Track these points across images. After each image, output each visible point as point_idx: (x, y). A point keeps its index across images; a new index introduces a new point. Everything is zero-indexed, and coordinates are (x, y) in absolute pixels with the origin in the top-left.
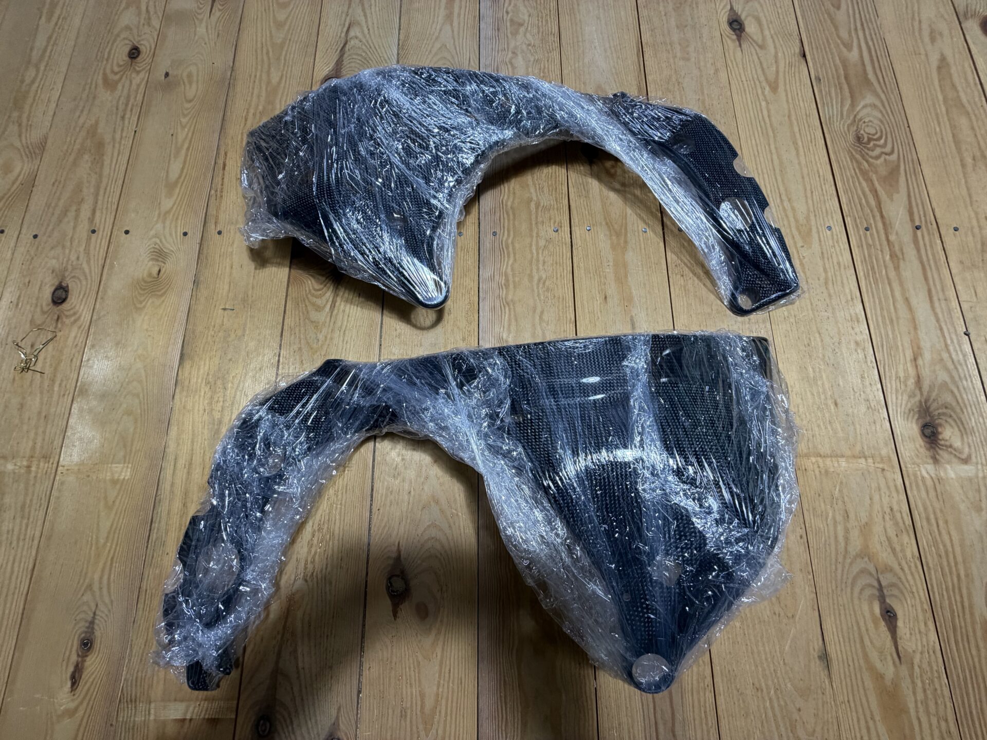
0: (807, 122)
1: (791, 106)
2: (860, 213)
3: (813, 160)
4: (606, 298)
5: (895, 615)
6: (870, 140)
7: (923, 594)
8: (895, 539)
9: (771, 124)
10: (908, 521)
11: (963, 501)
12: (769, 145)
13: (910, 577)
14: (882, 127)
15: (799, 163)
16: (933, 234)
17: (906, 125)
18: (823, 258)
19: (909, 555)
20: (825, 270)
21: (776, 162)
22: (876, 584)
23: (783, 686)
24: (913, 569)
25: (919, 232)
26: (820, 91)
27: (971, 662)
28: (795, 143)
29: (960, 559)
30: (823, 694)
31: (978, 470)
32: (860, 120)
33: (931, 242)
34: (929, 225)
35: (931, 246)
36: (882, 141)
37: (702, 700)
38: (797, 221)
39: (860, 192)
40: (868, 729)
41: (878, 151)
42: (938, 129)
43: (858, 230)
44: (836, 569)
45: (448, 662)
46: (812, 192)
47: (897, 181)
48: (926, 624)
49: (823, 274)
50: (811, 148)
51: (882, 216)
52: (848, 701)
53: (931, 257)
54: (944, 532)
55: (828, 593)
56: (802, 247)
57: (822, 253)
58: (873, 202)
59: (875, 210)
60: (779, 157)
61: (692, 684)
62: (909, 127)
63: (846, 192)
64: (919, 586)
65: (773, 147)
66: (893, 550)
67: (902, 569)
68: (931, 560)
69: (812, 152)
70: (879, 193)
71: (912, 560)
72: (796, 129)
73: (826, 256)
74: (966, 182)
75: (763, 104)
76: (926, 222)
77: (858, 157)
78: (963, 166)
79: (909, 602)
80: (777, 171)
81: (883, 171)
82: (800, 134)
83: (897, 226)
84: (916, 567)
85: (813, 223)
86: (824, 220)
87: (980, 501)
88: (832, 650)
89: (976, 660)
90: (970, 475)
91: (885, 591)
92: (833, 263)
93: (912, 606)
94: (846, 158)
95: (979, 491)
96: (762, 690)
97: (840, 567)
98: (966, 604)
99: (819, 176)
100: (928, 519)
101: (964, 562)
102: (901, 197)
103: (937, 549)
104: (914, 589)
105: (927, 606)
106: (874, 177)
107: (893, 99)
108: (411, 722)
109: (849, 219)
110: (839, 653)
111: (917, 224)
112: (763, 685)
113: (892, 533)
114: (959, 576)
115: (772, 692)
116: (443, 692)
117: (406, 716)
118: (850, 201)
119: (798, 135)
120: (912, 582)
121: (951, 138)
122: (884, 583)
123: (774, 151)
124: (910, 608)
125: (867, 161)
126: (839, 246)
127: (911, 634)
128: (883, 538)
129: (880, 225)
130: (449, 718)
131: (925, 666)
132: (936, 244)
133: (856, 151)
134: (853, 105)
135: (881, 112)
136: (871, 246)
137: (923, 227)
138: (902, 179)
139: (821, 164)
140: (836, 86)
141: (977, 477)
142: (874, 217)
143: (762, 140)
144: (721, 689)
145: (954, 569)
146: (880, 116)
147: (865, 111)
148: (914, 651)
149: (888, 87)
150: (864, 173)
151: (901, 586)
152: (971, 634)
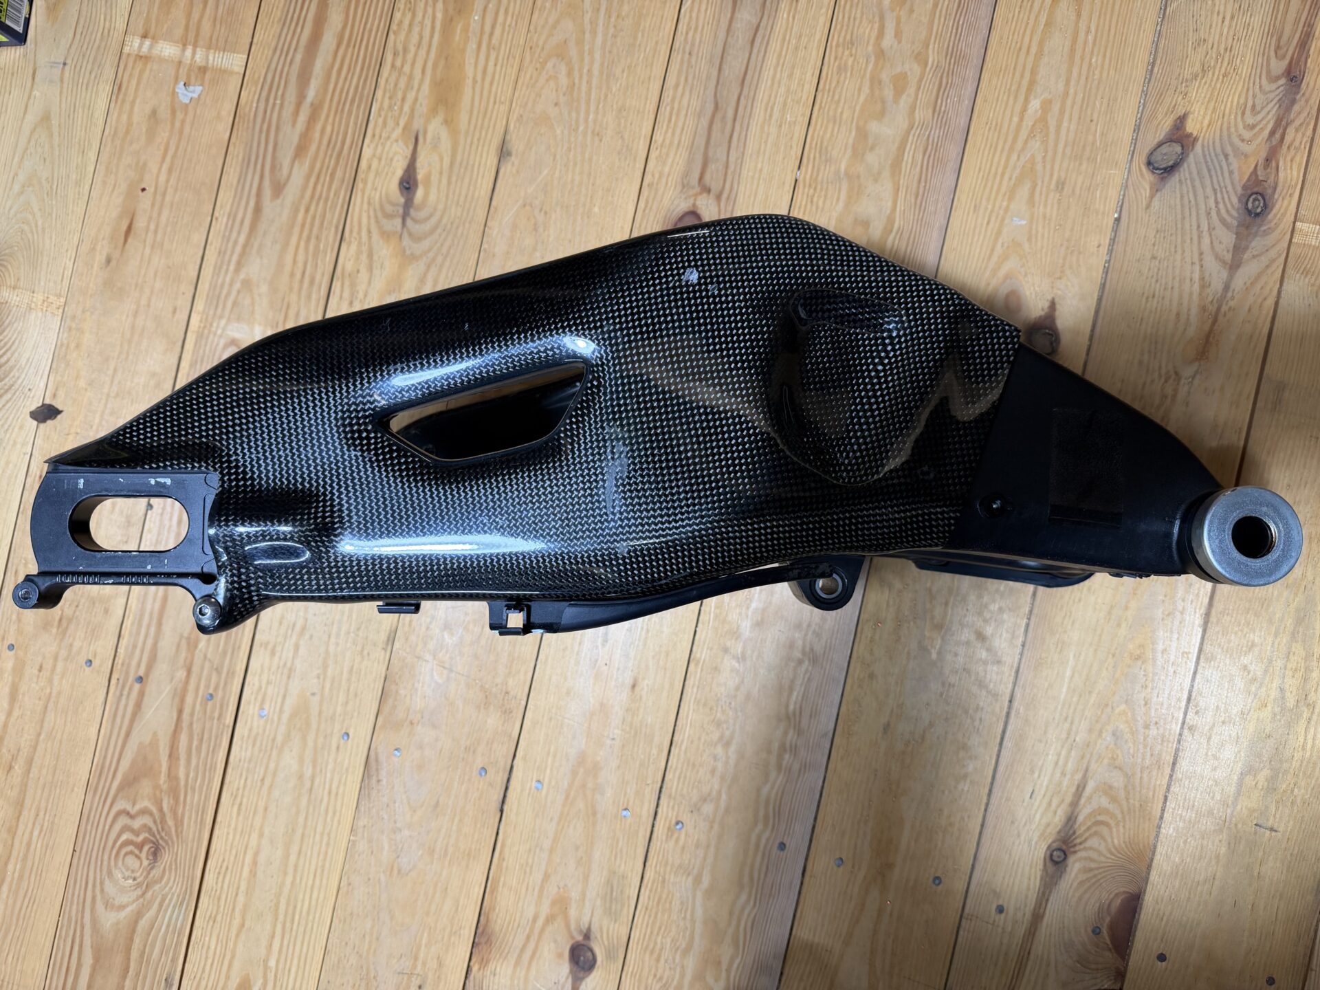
0: (219, 907)
1: (231, 944)
2: (208, 725)
3: (238, 837)
4: (634, 686)
5: (401, 183)
6: (140, 847)
7: (357, 199)
8: (363, 269)
9: (276, 919)
10: (337, 286)
11: (260, 295)
12: (293, 883)
13: (364, 221)
14: (112, 863)
15: (261, 835)
16: (123, 664)
17: (77, 854)
18: (290, 670)
19: (354, 247)
20: (297, 647)
21: (295, 849)
22: (409, 222)
23: (566, 132)
24: (356, 229)
25: (141, 673)
26: (174, 960)
27: (337, 119)
28: (253, 873)
29: (297, 230)
30: (521, 116)
31: (224, 329)
32: (139, 885)
33: (133, 653)
34: (121, 681)
35: (135, 647)
36: (124, 837)
37: (669, 134)
38: (304, 739)
39: (194, 762)
40: (485, 72)
41: (137, 824)
42: (36, 833)
43: (223, 698)
44: (450, 248)
45: (989, 234)
46: (263, 780)
47: (134, 762)
48: (369, 167)
49: (302, 642)
50: (232, 858)
51: (180, 712)
52: (495, 102)
53: (143, 631)
54: (300, 265)
55: (470, 223)
56: (313, 694)
57: (289, 677)
58: (183, 739)
59: (185, 725)
60: (287, 856)
61: (676, 154)
62: (74, 850)
63: (213, 768)
64: (357, 210)
65: (289, 879)
66: (370, 255)
67: (369, 232)
68: (331, 236)
69: (234, 852)
70: (167, 752)
71: (353, 240)
72: (241, 899)
73: (286, 672)
74: (39, 735)
75: (272, 963)
76: (123, 687)
77: (170, 822)
78: (30, 762)
79: (378, 195)
80: (299, 832)
81: (146, 787)
82: (238, 888)
83: (167, 689)
84: (351, 231)
85: (282, 729)
86: (264, 731)
87: (239, 292)
88: (492, 160)
89: (331, 120)
90: (236, 325)
91: (401, 211)
92: (280, 658)
93: (376, 189)
94: (189, 825)
95: (235, 304)
96: (593, 132)
97: (444, 250)
98: (313, 180)
99: (240, 804)
100: (312, 282)
101: (292, 227)
102: (141, 736)
103: (317, 247)
104: (365, 206)
105: (359, 185)
106: (163, 778)
107: (74, 907)
108: (1052, 175)
109: (227, 722)
110: (484, 155)
111: (137, 686)
112: (589, 138)
113: (363, 276)
114: (307, 210)
115: (581, 128)
116: (1003, 201)
117: (1058, 183)
118: (213, 751)
119: (243, 888)
120: (365, 216)
121: (25, 813)
122: (398, 221)
123: (290, 871)
124: (379, 188)
125: (161, 810)
126: (260, 682)
127: (392, 160)
128: (376, 272)
129: (189, 699)
130: (1000, 170)
131: (391, 123)
132: (126, 648)
133: (169, 834)
134: (139, 915)
135: (102, 890)
136: (216, 669)
137: (131, 679)
138: (125, 764)
139: (229, 826)
140: (148, 962)
141: (229, 320)
142: (192, 714)
143: (301, 896)
144: (641, 142)
145: (309, 220)
146: (107, 882)
147: (124, 899)
148: (397, 141)
149: (71, 933)
150: (174, 791)
151: (379, 214)
152: (323, 147)
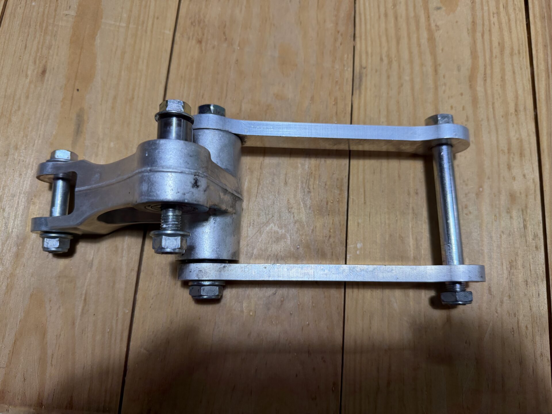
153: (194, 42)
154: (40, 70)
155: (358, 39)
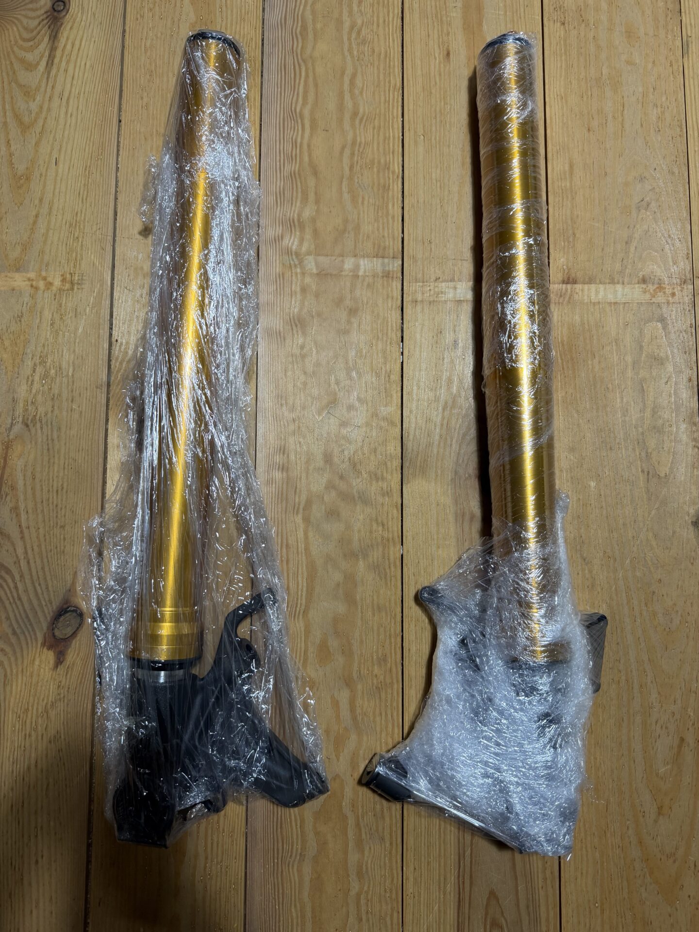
153: (559, 24)
154: (445, 53)
155: (683, 14)
